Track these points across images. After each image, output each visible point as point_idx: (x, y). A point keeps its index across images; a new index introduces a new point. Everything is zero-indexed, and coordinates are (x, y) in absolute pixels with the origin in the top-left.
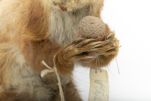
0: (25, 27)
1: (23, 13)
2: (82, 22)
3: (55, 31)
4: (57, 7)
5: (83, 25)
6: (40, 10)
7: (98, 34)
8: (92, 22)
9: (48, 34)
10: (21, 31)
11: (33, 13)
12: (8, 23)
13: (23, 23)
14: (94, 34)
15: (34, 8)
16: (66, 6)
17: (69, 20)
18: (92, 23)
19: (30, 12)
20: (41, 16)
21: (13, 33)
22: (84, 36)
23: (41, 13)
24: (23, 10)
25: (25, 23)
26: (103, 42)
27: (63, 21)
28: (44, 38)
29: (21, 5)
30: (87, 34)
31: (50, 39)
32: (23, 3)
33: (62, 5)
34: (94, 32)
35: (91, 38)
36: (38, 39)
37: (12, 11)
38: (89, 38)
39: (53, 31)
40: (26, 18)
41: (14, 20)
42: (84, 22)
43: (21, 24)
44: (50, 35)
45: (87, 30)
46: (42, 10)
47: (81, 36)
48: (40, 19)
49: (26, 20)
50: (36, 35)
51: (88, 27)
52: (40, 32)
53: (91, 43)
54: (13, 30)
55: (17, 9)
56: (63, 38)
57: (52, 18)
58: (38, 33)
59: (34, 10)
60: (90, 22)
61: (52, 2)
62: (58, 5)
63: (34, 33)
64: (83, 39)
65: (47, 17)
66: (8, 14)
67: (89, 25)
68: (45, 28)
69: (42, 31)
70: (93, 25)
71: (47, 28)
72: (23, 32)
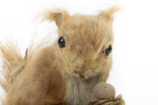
0: (45, 93)
1: (43, 82)
2: (97, 87)
3: (71, 95)
4: (77, 75)
5: (98, 89)
6: (59, 79)
7: (110, 96)
8: (105, 86)
9: (65, 98)
10: (41, 96)
11: (52, 82)
12: (29, 91)
13: (43, 90)
14: (107, 96)
15: (52, 78)
16: (85, 74)
17: (83, 86)
18: (105, 88)
19: (50, 81)
20: (60, 84)
21: (33, 99)
22: (99, 98)
23: (59, 82)
24: (43, 79)
25: (45, 90)
26: (114, 102)
27: (78, 87)
28: (62, 102)
29: (41, 76)
30: (102, 97)
31: (67, 102)
32: (43, 74)
33: (82, 73)
34: (107, 94)
35: (104, 99)
36: (57, 103)
37: (32, 81)
38: (103, 99)
39: (70, 95)
40: (46, 86)
41: (34, 88)
42: (98, 87)
43: (41, 91)
44: (67, 99)
45: (101, 93)
46: (60, 79)
47: (96, 98)
48: (59, 86)
49: (46, 88)
50: (55, 99)
51: (102, 90)
52: (59, 96)
53: (105, 103)
54: (33, 96)
55: (37, 79)
56: (78, 102)
57: (69, 85)
58: (57, 97)
59: (53, 79)
60: (103, 87)
61: (73, 71)
62: (78, 73)
63: (53, 98)
64: (98, 100)
65: (64, 85)
66: (28, 84)
67: (103, 89)
68: (63, 93)
69: (60, 96)
70: (106, 89)
71: (64, 94)
72: (43, 97)
